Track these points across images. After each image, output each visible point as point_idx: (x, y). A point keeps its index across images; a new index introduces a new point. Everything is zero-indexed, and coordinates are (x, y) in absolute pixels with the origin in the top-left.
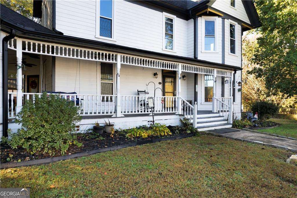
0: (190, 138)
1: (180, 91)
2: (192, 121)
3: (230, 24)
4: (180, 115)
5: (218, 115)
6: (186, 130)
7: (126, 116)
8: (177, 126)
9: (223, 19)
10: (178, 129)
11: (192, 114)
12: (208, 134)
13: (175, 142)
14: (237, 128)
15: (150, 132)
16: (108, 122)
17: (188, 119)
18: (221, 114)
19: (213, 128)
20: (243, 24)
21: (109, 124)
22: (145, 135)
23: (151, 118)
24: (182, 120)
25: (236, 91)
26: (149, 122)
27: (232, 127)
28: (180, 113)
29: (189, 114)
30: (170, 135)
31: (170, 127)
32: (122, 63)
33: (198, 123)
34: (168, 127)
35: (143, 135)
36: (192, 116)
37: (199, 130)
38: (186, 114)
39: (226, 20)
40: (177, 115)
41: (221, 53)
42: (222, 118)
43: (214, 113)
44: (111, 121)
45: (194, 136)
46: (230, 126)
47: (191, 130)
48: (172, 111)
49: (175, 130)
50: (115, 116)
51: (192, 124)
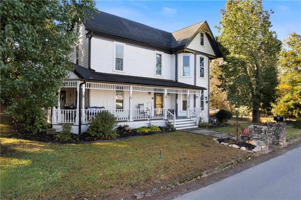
0: (170, 133)
1: (166, 105)
2: (172, 124)
3: (200, 57)
4: (165, 120)
5: (190, 119)
6: (169, 129)
7: (135, 121)
8: (164, 127)
9: (195, 55)
10: (164, 128)
11: (173, 119)
12: (182, 131)
13: (163, 134)
14: (201, 128)
15: (149, 130)
16: (126, 124)
17: (170, 123)
18: (192, 119)
19: (186, 128)
20: (209, 56)
21: (126, 125)
22: (146, 131)
23: (148, 122)
24: (167, 123)
25: (205, 103)
26: (147, 124)
27: (198, 127)
28: (166, 119)
29: (171, 119)
30: (160, 131)
31: (159, 127)
32: (133, 90)
33: (176, 125)
34: (158, 127)
35: (145, 131)
36: (173, 121)
37: (177, 129)
38: (169, 120)
39: (197, 55)
40: (164, 120)
41: (194, 78)
42: (192, 122)
43: (187, 118)
44: (128, 124)
45: (173, 132)
46: (197, 127)
47: (172, 129)
48: (161, 117)
49: (163, 129)
50: (129, 121)
51: (172, 125)
